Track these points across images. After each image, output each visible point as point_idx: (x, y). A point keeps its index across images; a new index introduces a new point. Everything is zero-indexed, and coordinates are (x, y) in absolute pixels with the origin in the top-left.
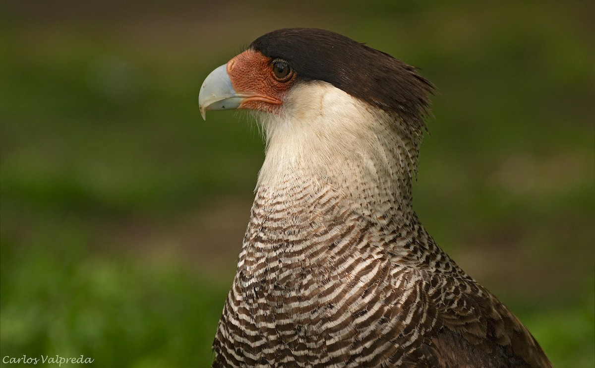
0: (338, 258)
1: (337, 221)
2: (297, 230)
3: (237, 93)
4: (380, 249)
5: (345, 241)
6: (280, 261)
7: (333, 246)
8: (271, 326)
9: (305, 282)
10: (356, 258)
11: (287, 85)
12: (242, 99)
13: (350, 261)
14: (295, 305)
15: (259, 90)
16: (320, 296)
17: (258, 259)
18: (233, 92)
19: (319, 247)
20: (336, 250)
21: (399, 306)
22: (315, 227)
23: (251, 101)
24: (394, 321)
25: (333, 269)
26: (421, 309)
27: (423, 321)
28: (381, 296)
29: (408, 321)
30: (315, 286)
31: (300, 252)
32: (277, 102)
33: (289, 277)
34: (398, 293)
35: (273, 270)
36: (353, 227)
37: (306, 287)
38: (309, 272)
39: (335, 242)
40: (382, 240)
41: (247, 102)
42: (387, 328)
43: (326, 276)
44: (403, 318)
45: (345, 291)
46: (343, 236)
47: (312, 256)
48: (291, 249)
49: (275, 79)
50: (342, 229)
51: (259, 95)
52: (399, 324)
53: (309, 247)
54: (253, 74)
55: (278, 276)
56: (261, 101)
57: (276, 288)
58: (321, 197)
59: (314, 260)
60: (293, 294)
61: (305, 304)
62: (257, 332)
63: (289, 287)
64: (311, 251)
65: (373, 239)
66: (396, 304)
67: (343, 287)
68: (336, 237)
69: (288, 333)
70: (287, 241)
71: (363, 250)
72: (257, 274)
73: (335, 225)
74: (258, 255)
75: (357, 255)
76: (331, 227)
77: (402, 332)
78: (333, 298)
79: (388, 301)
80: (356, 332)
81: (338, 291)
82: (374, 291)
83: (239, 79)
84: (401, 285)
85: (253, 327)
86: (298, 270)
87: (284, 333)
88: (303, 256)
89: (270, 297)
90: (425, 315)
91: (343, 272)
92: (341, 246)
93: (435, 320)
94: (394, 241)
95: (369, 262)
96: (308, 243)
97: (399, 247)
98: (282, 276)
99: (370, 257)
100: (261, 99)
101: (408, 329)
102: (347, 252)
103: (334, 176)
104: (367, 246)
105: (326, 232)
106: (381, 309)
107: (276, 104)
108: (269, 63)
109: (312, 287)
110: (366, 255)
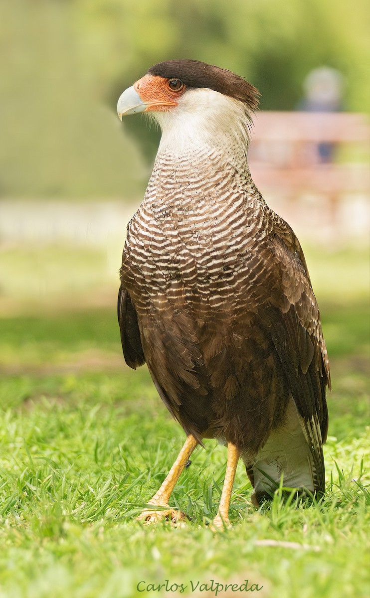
0: (221, 191)
1: (221, 169)
2: (196, 176)
3: (144, 102)
4: (241, 188)
5: (225, 182)
6: (183, 194)
7: (219, 184)
8: (175, 233)
9: (200, 205)
10: (231, 192)
11: (180, 94)
12: (147, 106)
13: (228, 194)
14: (194, 219)
15: (159, 99)
16: (210, 213)
17: (167, 195)
18: (141, 102)
19: (210, 185)
20: (220, 187)
21: (254, 218)
22: (207, 173)
23: (154, 106)
24: (253, 225)
25: (218, 197)
26: (265, 220)
27: (267, 227)
28: (246, 213)
29: (260, 226)
30: (207, 207)
31: (197, 188)
32: (173, 104)
33: (189, 203)
34: (253, 211)
35: (177, 199)
36: (229, 173)
37: (201, 208)
38: (202, 199)
39: (220, 182)
40: (241, 182)
41: (151, 107)
42: (249, 230)
43: (214, 201)
44: (257, 224)
45: (225, 211)
46: (224, 178)
47: (205, 190)
48: (192, 186)
49: (170, 91)
50: (223, 175)
51: (160, 101)
52: (255, 228)
53: (204, 185)
54: (155, 89)
55: (182, 203)
56: (161, 105)
57: (180, 209)
58: (211, 155)
59: (206, 193)
60: (191, 212)
61: (200, 218)
62: (164, 237)
63: (189, 209)
64: (205, 187)
65: (237, 182)
66: (252, 217)
67: (224, 208)
68: (220, 179)
69: (187, 236)
70: (188, 182)
71: (234, 188)
72: (167, 202)
73: (219, 172)
74: (167, 192)
75: (231, 191)
76: (217, 172)
77: (258, 232)
78: (218, 214)
79: (249, 215)
80: (231, 233)
81: (221, 210)
82: (242, 210)
83: (145, 94)
84: (254, 207)
85: (161, 235)
86: (197, 199)
87: (184, 236)
88: (200, 190)
89: (175, 215)
90: (268, 223)
91: (224, 200)
92: (222, 185)
93: (272, 227)
94: (246, 184)
95: (237, 195)
96: (203, 182)
97: (249, 188)
98: (184, 203)
99: (238, 192)
100: (162, 104)
101: (261, 231)
102: (226, 189)
103: (219, 143)
104: (235, 186)
105: (214, 176)
106: (246, 219)
107: (172, 106)
108: (166, 82)
109: (205, 209)
110: (236, 191)
